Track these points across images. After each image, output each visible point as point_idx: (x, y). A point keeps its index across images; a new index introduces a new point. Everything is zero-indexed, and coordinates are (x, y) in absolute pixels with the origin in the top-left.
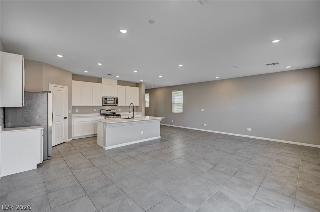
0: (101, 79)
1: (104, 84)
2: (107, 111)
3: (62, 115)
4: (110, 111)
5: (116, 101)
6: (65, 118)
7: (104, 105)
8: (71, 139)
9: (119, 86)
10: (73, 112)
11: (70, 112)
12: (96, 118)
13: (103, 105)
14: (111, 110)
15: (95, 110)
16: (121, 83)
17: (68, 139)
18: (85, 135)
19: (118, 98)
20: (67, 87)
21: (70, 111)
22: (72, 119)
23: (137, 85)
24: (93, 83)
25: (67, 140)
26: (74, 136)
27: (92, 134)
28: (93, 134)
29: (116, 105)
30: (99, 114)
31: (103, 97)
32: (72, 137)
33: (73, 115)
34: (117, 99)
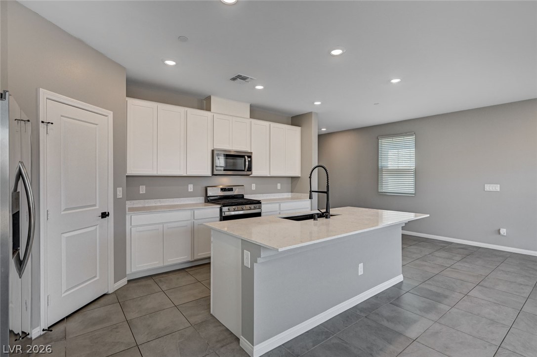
0: (208, 99)
1: (215, 115)
2: (222, 189)
3: (95, 205)
4: (231, 190)
5: (247, 163)
6: (104, 215)
7: (215, 173)
8: (123, 282)
9: (254, 121)
10: (131, 195)
11: (120, 195)
12: (196, 212)
13: (213, 175)
14: (234, 188)
15: (191, 188)
16: (258, 112)
17: (115, 283)
18: (166, 264)
19: (251, 153)
20: (110, 114)
21: (120, 191)
22: (128, 217)
23: (296, 120)
24: (186, 109)
25: (112, 287)
26: (134, 270)
27: (185, 260)
28: (190, 259)
29: (249, 173)
30: (202, 199)
31: (213, 151)
32: (128, 273)
33: (129, 204)
34: (250, 157)
